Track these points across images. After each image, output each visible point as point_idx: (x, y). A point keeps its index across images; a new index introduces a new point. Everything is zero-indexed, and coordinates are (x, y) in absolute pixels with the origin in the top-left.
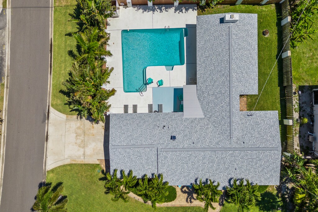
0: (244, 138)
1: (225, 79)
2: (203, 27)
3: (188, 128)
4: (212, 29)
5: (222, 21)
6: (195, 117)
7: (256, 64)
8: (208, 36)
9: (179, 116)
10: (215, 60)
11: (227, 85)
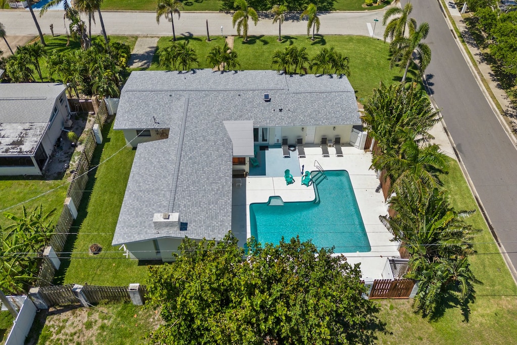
0: (169, 100)
1: (188, 153)
2: (219, 223)
3: (247, 110)
4: (203, 217)
5: (183, 226)
6: (236, 122)
7: (133, 176)
8: (210, 209)
9: (260, 122)
10: (202, 177)
11: (185, 147)
